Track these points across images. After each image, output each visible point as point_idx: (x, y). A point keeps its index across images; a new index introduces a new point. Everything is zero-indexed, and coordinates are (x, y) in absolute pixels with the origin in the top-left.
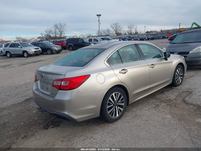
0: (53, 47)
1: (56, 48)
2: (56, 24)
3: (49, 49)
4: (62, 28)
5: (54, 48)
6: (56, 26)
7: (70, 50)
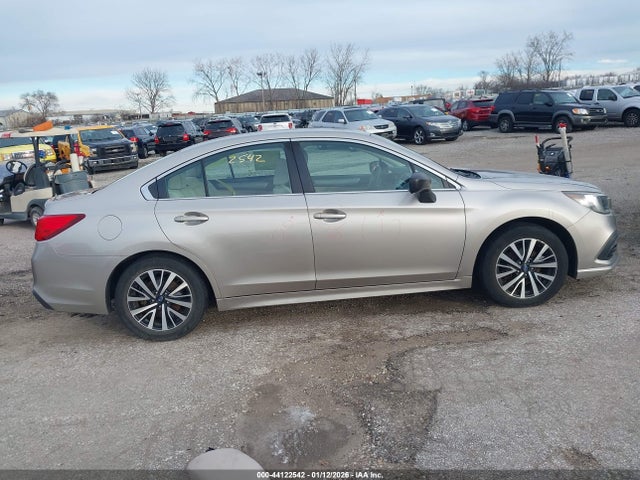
0: (432, 122)
1: (439, 125)
2: (536, 38)
3: (418, 127)
4: (555, 48)
5: (434, 124)
6: (535, 45)
7: (502, 131)
